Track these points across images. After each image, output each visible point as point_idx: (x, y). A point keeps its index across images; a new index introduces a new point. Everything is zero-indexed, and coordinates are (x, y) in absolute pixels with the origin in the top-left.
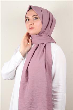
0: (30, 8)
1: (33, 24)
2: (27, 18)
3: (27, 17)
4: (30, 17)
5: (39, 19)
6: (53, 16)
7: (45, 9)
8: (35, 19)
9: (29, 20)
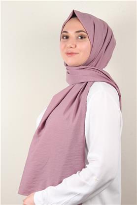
0: (74, 15)
1: (76, 46)
2: (65, 34)
3: (65, 32)
4: (72, 33)
5: (87, 38)
6: (113, 33)
7: (100, 20)
8: (80, 38)
9: (67, 37)
